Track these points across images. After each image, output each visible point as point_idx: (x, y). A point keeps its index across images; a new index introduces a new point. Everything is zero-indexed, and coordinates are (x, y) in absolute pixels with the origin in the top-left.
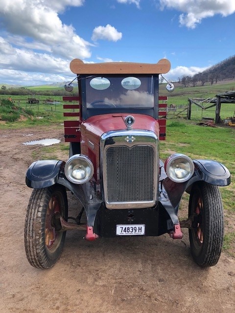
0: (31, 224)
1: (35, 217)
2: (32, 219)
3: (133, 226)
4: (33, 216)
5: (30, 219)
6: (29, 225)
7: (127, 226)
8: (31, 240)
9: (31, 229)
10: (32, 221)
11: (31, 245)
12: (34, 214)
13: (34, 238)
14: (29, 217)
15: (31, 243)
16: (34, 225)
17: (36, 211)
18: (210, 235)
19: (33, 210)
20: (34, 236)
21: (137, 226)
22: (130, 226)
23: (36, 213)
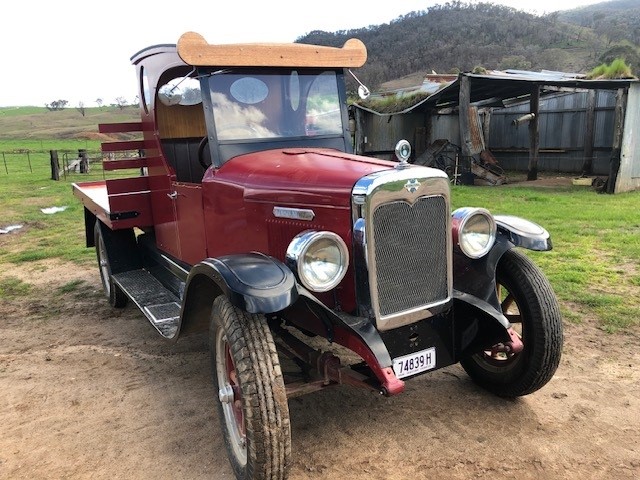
0: (270, 395)
1: (273, 378)
2: (267, 383)
3: (418, 355)
4: (267, 377)
5: (264, 386)
6: (263, 398)
7: (408, 358)
8: (274, 432)
9: (271, 406)
10: (268, 388)
11: (275, 442)
12: (268, 372)
13: (280, 425)
14: (259, 382)
15: (275, 439)
16: (276, 395)
17: (270, 364)
18: (547, 334)
19: (262, 365)
20: (279, 419)
21: (424, 353)
22: (413, 356)
23: (271, 369)
